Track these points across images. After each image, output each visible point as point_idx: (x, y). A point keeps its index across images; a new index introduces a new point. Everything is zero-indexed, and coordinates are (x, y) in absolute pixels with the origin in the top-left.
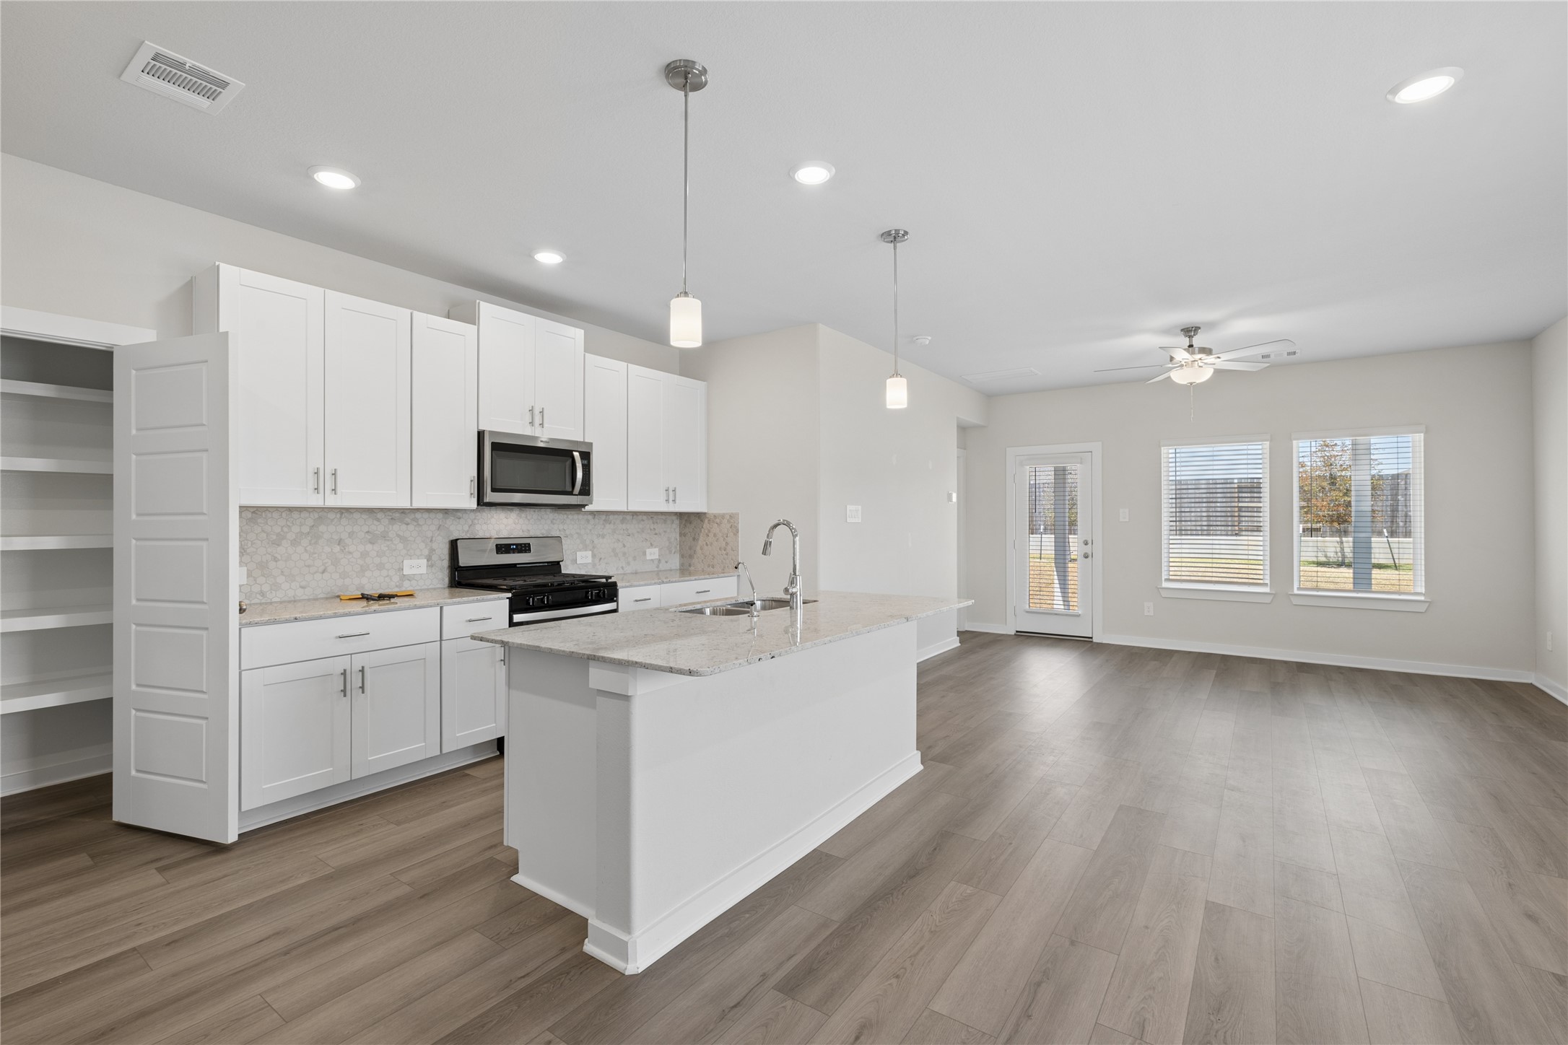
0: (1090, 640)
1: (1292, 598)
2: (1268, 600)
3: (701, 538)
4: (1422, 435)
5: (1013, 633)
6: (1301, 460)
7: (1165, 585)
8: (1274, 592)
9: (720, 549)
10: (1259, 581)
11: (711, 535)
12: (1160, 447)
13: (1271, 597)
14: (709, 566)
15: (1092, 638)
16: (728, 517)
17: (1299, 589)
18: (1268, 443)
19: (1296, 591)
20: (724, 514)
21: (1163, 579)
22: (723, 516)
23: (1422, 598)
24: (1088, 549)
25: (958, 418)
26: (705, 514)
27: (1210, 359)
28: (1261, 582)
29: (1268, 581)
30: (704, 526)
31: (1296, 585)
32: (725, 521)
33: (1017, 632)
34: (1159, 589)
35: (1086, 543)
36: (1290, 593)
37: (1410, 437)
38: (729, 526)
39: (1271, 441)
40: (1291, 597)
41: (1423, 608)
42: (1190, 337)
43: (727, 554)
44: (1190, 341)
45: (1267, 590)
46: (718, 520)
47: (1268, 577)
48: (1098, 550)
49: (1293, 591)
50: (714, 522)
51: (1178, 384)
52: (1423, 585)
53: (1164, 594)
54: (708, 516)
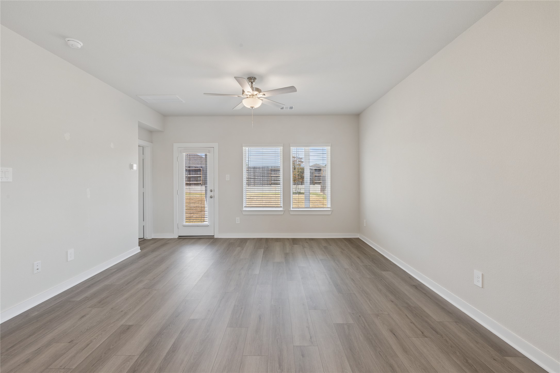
0: (213, 237)
2: (282, 213)
4: (330, 147)
5: (177, 237)
6: (293, 155)
7: (244, 209)
8: (284, 210)
10: (278, 206)
12: (242, 147)
13: (283, 212)
15: (214, 236)
17: (293, 208)
18: (282, 147)
19: (292, 209)
21: (244, 207)
23: (329, 209)
24: (212, 194)
25: (139, 122)
27: (260, 95)
28: (280, 206)
29: (282, 206)
31: (291, 207)
33: (179, 236)
34: (242, 211)
35: (211, 191)
36: (289, 210)
37: (326, 148)
39: (283, 147)
40: (290, 211)
41: (330, 213)
42: (252, 82)
44: (252, 85)
45: (281, 209)
47: (282, 204)
48: (216, 194)
49: (291, 209)
51: (246, 107)
52: (330, 204)
53: (244, 213)
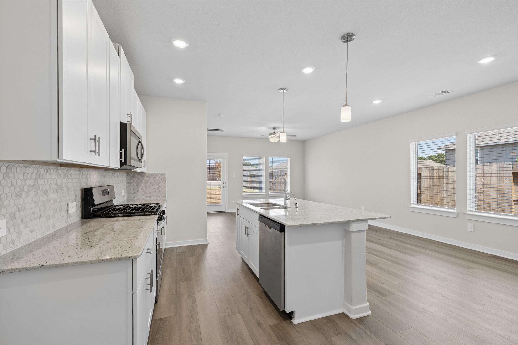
1: (269, 195)
3: (142, 184)
4: (290, 158)
7: (244, 194)
9: (155, 189)
11: (149, 183)
12: (242, 156)
13: (266, 195)
14: (147, 197)
15: (225, 211)
16: (160, 175)
19: (270, 193)
20: (157, 173)
22: (157, 174)
24: (224, 185)
26: (145, 173)
30: (144, 179)
32: (158, 176)
34: (242, 195)
35: (223, 183)
37: (287, 158)
38: (160, 179)
39: (265, 157)
42: (274, 130)
43: (159, 191)
44: (274, 131)
45: (264, 193)
46: (153, 176)
47: (265, 190)
48: (227, 185)
50: (151, 177)
53: (244, 196)
54: (146, 174)
